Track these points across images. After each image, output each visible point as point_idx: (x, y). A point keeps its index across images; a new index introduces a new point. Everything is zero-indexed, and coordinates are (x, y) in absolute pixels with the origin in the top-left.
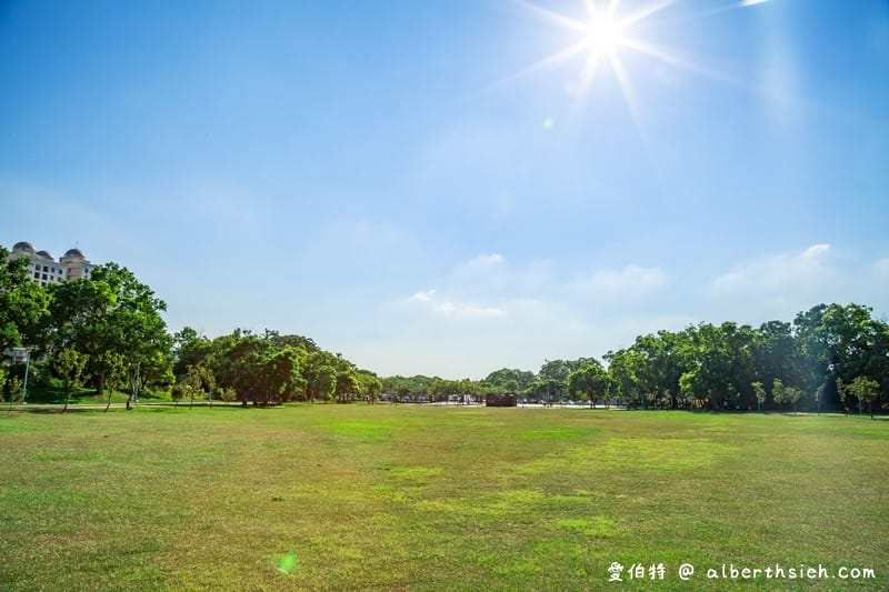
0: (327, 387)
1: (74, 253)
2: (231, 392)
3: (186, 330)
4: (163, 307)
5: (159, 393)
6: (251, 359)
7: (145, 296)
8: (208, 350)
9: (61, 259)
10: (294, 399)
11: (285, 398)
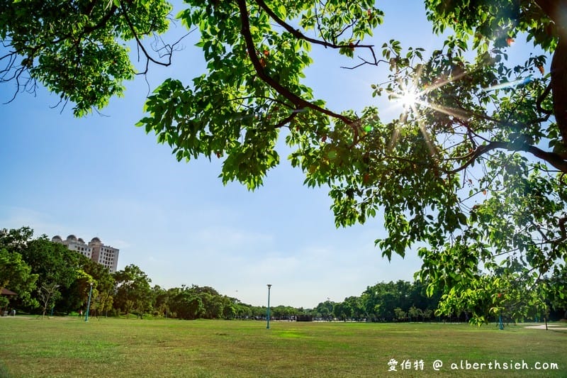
0: (218, 312)
1: (96, 239)
2: (175, 314)
3: (156, 286)
4: (150, 281)
5: (147, 314)
6: (183, 301)
7: (144, 278)
8: (165, 296)
9: (89, 243)
10: (202, 317)
11: (197, 317)
